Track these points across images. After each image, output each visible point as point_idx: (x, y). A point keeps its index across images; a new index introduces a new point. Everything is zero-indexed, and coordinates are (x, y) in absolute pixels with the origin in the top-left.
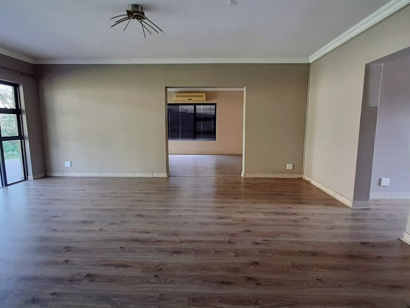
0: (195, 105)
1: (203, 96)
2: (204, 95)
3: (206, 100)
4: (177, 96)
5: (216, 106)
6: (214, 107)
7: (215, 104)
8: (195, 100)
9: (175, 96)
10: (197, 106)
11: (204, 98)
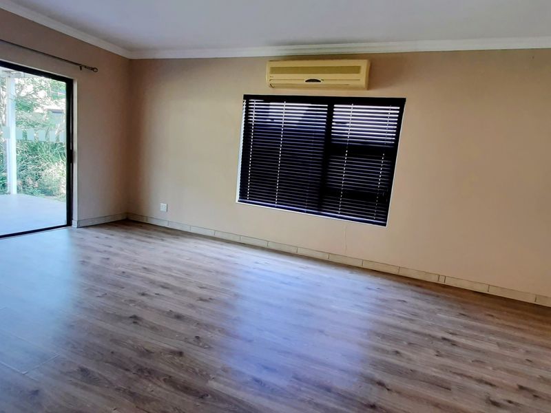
0: (331, 102)
1: (356, 70)
2: (364, 65)
3: (370, 85)
4: (274, 70)
5: (401, 111)
6: (393, 111)
7: (400, 102)
8: (331, 84)
9: (268, 70)
10: (338, 108)
11: (361, 78)
